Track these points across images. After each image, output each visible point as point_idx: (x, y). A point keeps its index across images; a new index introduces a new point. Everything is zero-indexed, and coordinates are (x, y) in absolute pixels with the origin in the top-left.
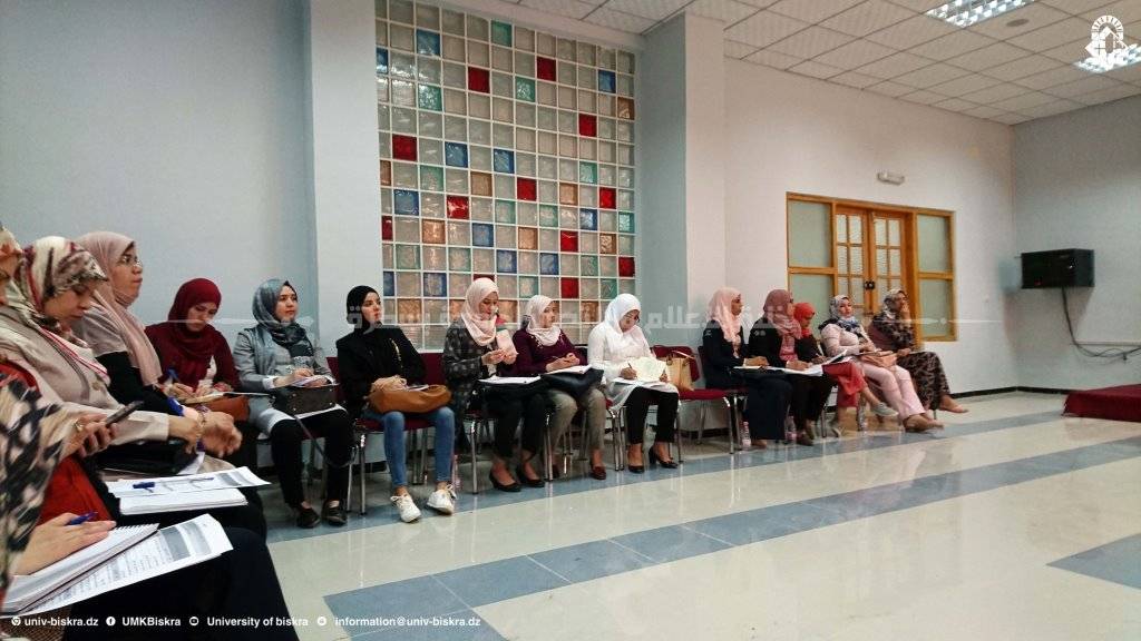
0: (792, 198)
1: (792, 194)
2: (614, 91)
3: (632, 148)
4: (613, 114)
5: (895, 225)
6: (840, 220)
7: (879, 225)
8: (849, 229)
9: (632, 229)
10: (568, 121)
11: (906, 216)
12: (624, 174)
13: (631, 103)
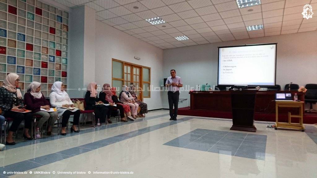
0: (114, 60)
1: (113, 59)
2: (62, 22)
3: (67, 40)
4: (61, 29)
5: (138, 70)
6: (125, 67)
7: (134, 69)
8: (127, 69)
9: (66, 63)
10: (46, 28)
11: (140, 68)
12: (64, 47)
13: (67, 27)
